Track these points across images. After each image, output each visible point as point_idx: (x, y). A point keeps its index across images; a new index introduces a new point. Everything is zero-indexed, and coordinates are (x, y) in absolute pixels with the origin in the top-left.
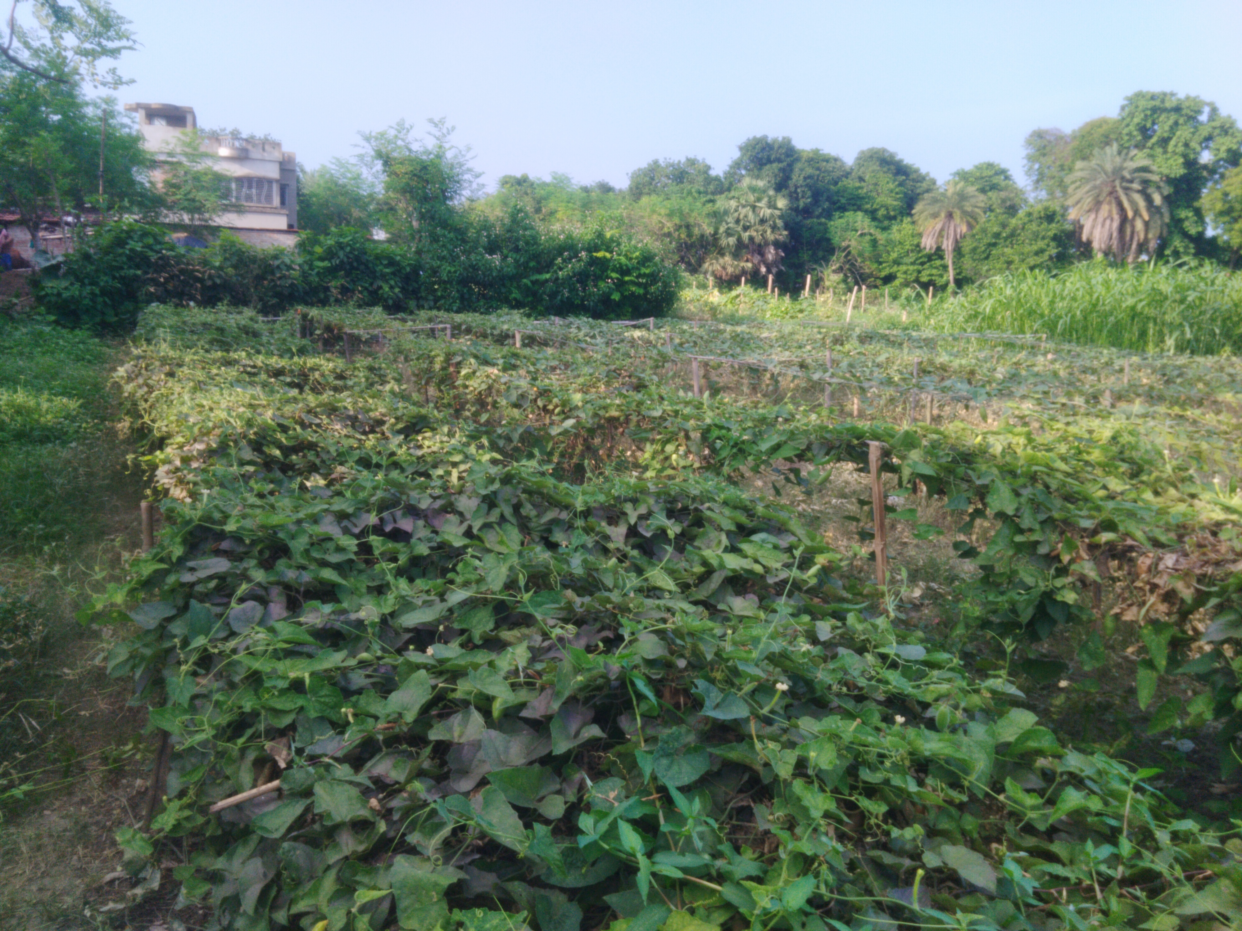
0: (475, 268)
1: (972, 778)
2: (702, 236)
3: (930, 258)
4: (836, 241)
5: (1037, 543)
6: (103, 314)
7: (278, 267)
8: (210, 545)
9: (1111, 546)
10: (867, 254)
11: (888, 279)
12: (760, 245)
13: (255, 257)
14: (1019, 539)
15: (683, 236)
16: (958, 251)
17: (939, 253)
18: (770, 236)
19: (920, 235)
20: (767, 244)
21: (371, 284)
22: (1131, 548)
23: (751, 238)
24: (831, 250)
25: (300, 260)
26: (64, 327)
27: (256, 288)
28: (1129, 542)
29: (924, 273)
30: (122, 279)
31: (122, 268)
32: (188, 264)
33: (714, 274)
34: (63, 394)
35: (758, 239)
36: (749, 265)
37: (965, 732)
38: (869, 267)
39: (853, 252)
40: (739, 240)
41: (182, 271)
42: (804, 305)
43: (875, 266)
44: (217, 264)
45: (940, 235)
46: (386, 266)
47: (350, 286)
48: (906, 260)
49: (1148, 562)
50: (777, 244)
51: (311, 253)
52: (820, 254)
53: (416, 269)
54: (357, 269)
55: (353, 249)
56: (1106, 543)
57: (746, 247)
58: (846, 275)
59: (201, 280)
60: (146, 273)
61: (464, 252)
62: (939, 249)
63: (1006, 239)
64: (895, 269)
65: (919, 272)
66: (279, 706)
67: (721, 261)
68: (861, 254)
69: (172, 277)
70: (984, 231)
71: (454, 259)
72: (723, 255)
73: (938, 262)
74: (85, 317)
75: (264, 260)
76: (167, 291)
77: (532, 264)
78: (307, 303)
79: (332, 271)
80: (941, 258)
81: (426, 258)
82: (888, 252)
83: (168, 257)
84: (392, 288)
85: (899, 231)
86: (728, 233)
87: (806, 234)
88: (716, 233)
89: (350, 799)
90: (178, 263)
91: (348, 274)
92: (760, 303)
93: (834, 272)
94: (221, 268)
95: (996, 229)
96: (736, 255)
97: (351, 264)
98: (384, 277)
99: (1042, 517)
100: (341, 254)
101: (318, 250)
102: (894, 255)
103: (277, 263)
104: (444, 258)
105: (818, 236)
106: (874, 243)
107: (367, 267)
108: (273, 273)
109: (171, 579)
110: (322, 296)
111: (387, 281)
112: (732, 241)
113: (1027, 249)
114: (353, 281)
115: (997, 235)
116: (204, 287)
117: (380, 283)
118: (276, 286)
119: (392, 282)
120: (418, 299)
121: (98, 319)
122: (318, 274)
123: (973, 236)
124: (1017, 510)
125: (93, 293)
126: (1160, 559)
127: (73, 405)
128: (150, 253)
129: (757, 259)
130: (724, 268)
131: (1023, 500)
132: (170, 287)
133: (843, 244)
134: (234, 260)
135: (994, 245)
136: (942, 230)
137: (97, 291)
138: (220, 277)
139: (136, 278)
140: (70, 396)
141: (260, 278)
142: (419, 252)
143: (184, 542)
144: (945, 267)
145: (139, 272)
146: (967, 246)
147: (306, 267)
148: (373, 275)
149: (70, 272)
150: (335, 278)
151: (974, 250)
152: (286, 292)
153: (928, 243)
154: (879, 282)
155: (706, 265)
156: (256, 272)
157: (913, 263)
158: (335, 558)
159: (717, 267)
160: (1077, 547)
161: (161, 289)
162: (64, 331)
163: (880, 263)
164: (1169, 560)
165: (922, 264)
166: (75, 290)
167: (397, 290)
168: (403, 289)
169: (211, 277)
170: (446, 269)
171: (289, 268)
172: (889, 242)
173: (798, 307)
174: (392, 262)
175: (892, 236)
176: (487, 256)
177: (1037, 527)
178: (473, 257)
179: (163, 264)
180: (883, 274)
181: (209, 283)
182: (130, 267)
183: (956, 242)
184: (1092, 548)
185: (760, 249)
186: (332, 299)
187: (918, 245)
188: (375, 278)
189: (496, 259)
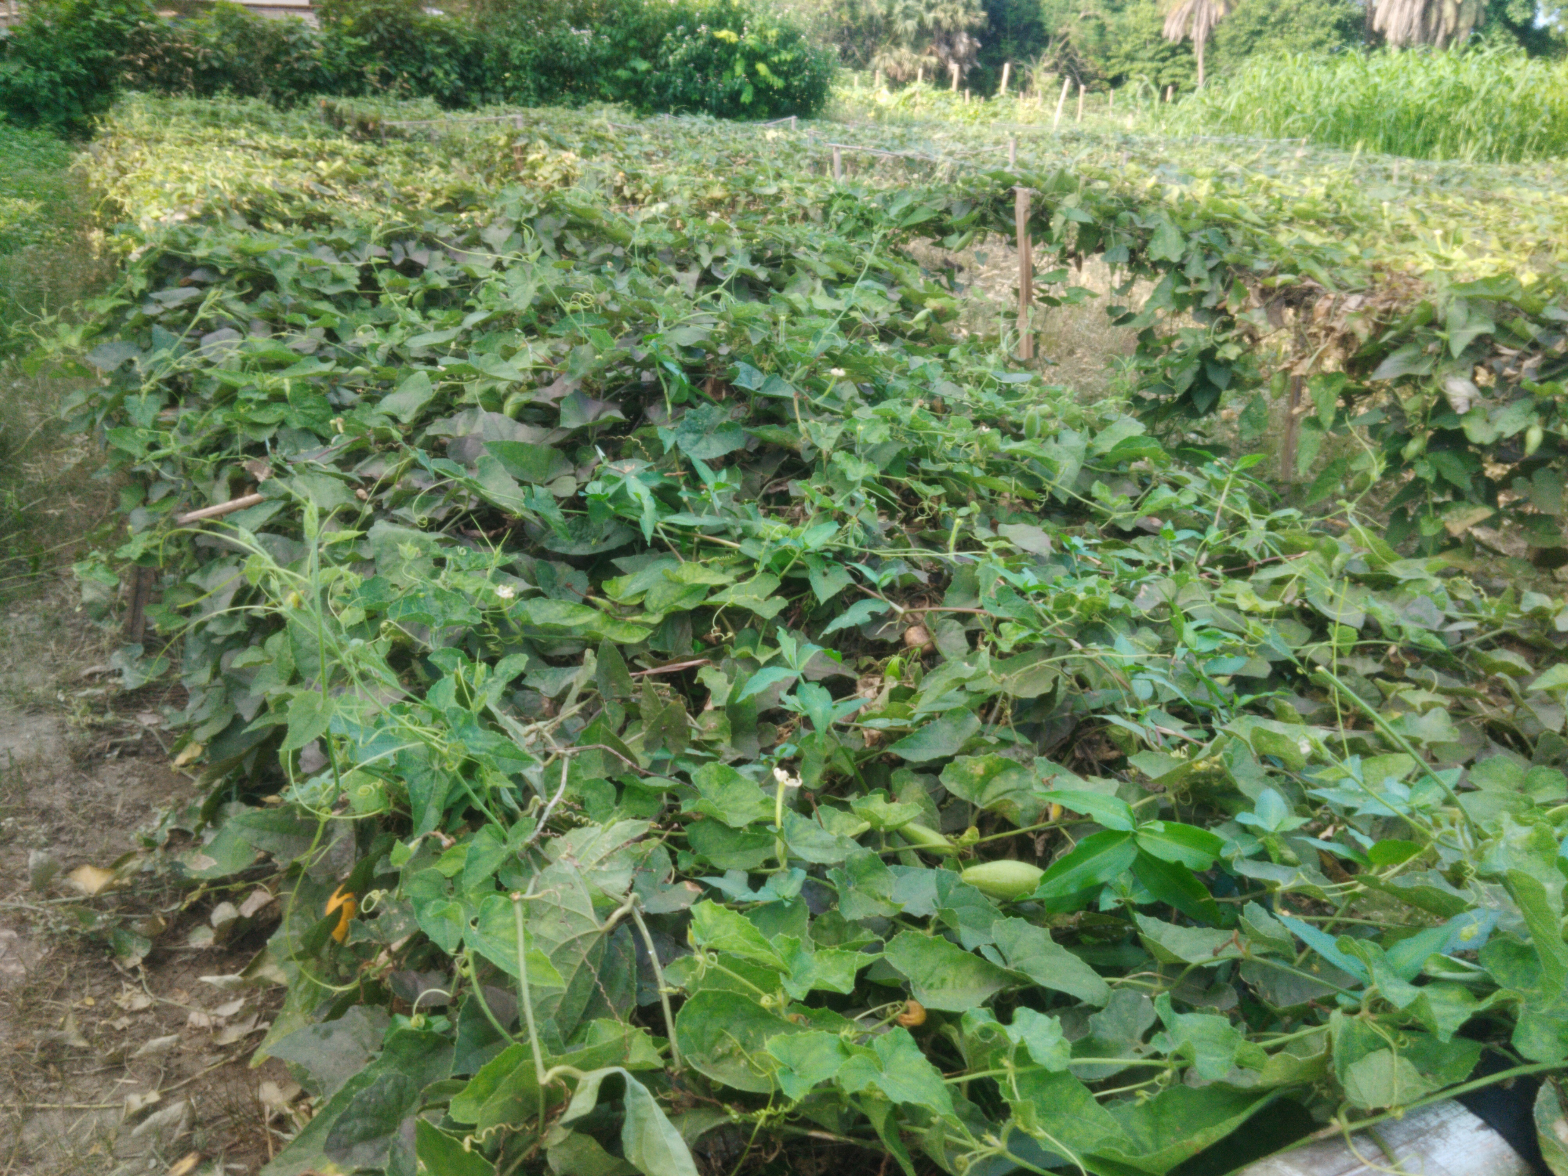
0: (557, 48)
1: (1056, 482)
2: (871, 18)
3: (1174, 51)
4: (1051, 25)
5: (1203, 294)
6: (68, 110)
7: (294, 45)
8: (179, 277)
9: (1286, 287)
10: (1091, 46)
11: (1117, 82)
12: (948, 32)
13: (263, 30)
14: (1182, 290)
15: (845, 18)
16: (1211, 42)
17: (1186, 44)
18: (963, 19)
19: (1162, 19)
20: (957, 30)
21: (420, 69)
22: (1311, 291)
23: (937, 22)
24: (1043, 40)
25: (323, 36)
26: (18, 126)
27: (266, 75)
28: (1309, 283)
29: (1165, 73)
30: (90, 63)
31: (88, 48)
32: (174, 41)
33: (885, 71)
34: (18, 196)
35: (946, 23)
36: (934, 60)
37: (1056, 440)
38: (1093, 64)
39: (1074, 42)
40: (921, 24)
41: (168, 51)
42: (999, 108)
43: (1101, 62)
44: (213, 40)
45: (1189, 18)
46: (440, 44)
47: (392, 71)
48: (1142, 54)
49: (1327, 304)
50: (971, 30)
51: (337, 25)
52: (1029, 45)
53: (479, 49)
54: (400, 48)
55: (395, 20)
56: (1281, 287)
57: (930, 33)
58: (1062, 76)
59: (193, 63)
60: (120, 53)
61: (540, 25)
62: (1186, 39)
63: (1274, 25)
64: (1127, 66)
65: (1159, 71)
66: (258, 420)
67: (896, 54)
68: (1083, 46)
69: (154, 59)
70: (1247, 13)
71: (528, 34)
72: (898, 45)
73: (1185, 58)
74: (45, 115)
75: (275, 36)
76: (149, 79)
77: (632, 43)
78: (333, 93)
79: (366, 52)
80: (1189, 51)
81: (494, 36)
82: (1119, 43)
83: (148, 32)
84: (447, 74)
85: (1135, 13)
86: (907, 14)
87: (1011, 17)
88: (890, 13)
89: (334, 491)
90: (161, 40)
91: (389, 55)
92: (942, 105)
93: (1047, 70)
94: (218, 46)
95: (1262, 11)
96: (916, 46)
97: (392, 41)
98: (436, 60)
99: (1211, 263)
100: (380, 27)
101: (347, 21)
102: (1127, 48)
103: (292, 38)
104: (514, 34)
105: (1027, 19)
106: (1101, 29)
107: (414, 46)
108: (287, 53)
109: (131, 315)
110: (354, 85)
111: (440, 66)
112: (911, 25)
113: (1302, 39)
114: (395, 65)
115: (1263, 20)
116: (197, 71)
117: (432, 68)
118: (292, 70)
119: (447, 67)
120: (483, 91)
121: (62, 117)
122: (349, 54)
123: (1232, 21)
124: (1184, 256)
125: (52, 82)
126: (1342, 301)
127: (32, 208)
128: (124, 26)
129: (944, 50)
130: (900, 64)
131: (1192, 245)
132: (153, 72)
133: (1061, 31)
134: (236, 33)
135: (1259, 33)
136: (1192, 12)
137: (58, 79)
138: (218, 58)
139: (108, 61)
140: (27, 198)
141: (270, 61)
142: (482, 25)
143: (148, 275)
144: (1193, 65)
145: (112, 53)
146: (1224, 34)
147: (332, 46)
148: (422, 57)
149: (19, 52)
150: (371, 59)
151: (1232, 40)
152: (307, 79)
153: (1173, 30)
154: (1106, 85)
155: (876, 60)
156: (265, 52)
157: (1151, 59)
158: (331, 290)
159: (891, 63)
160: (1247, 294)
161: (141, 75)
162: (19, 132)
163: (1108, 58)
164: (1353, 301)
165: (1164, 60)
166: (28, 77)
167: (453, 76)
168: (462, 77)
169: (206, 59)
170: (518, 49)
171: (308, 45)
172: (1122, 28)
173: (991, 109)
174: (446, 40)
175: (1125, 21)
176: (574, 31)
177: (1205, 275)
178: (554, 31)
179: (142, 41)
180: (1111, 74)
181: (204, 66)
182: (99, 46)
183: (1210, 29)
184: (1265, 293)
185: (948, 39)
186: (369, 89)
187: (1159, 34)
188: (424, 61)
189: (586, 35)
